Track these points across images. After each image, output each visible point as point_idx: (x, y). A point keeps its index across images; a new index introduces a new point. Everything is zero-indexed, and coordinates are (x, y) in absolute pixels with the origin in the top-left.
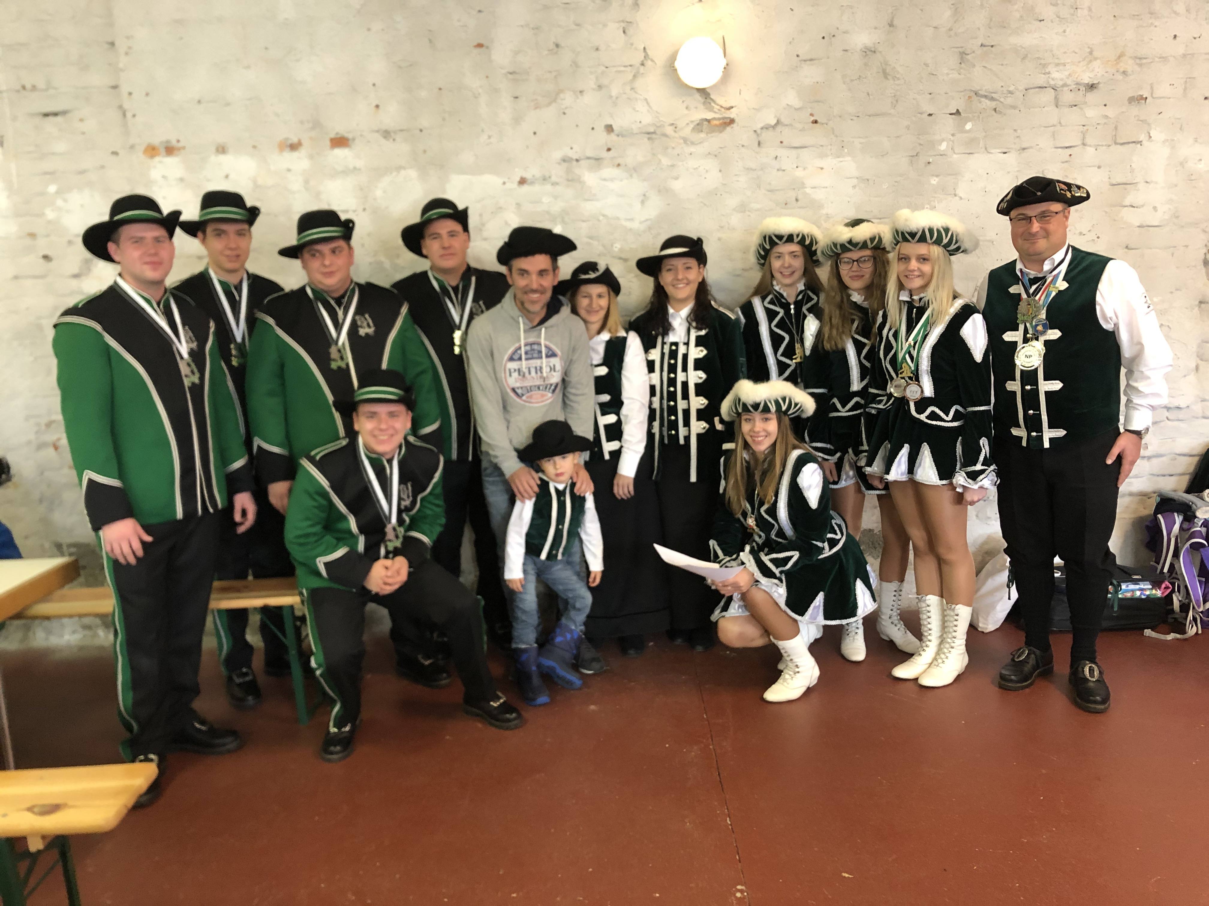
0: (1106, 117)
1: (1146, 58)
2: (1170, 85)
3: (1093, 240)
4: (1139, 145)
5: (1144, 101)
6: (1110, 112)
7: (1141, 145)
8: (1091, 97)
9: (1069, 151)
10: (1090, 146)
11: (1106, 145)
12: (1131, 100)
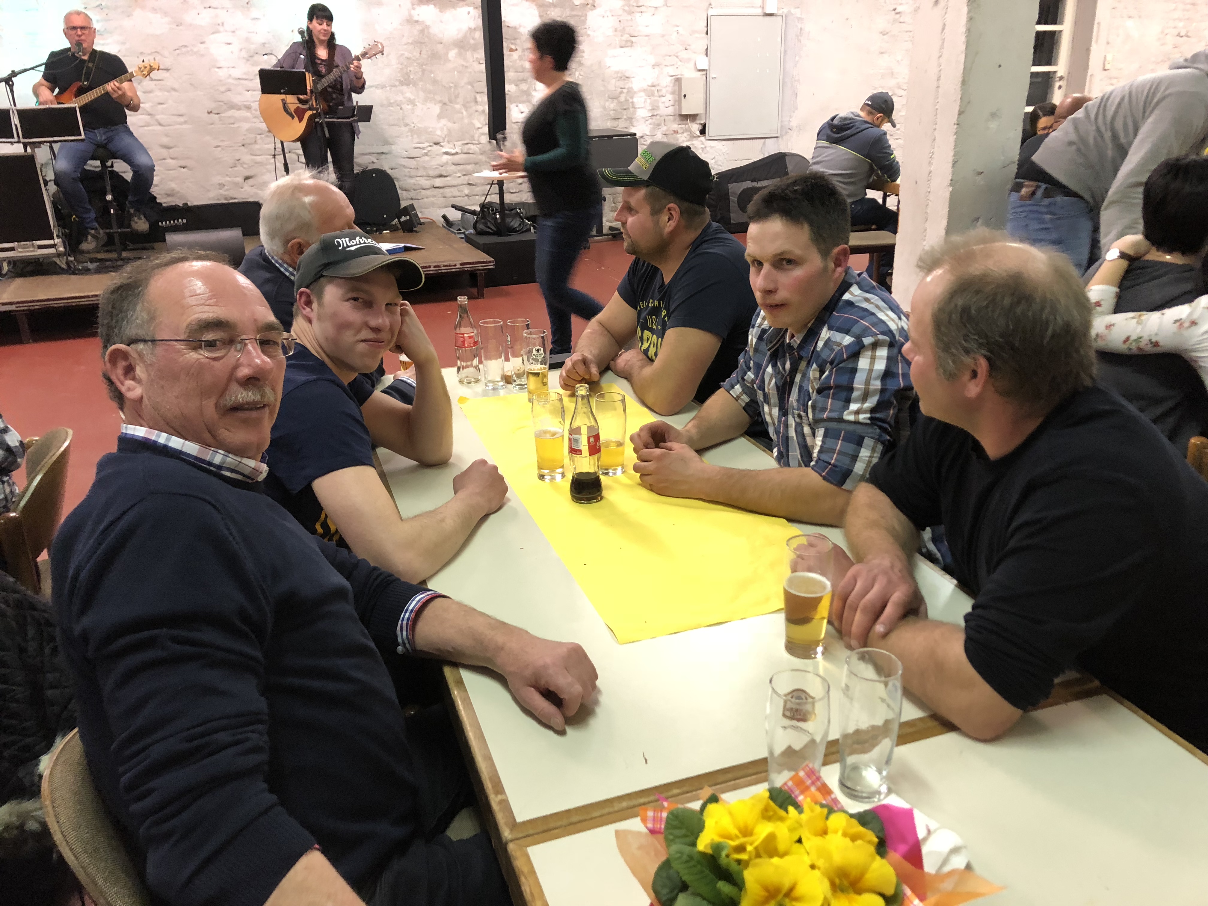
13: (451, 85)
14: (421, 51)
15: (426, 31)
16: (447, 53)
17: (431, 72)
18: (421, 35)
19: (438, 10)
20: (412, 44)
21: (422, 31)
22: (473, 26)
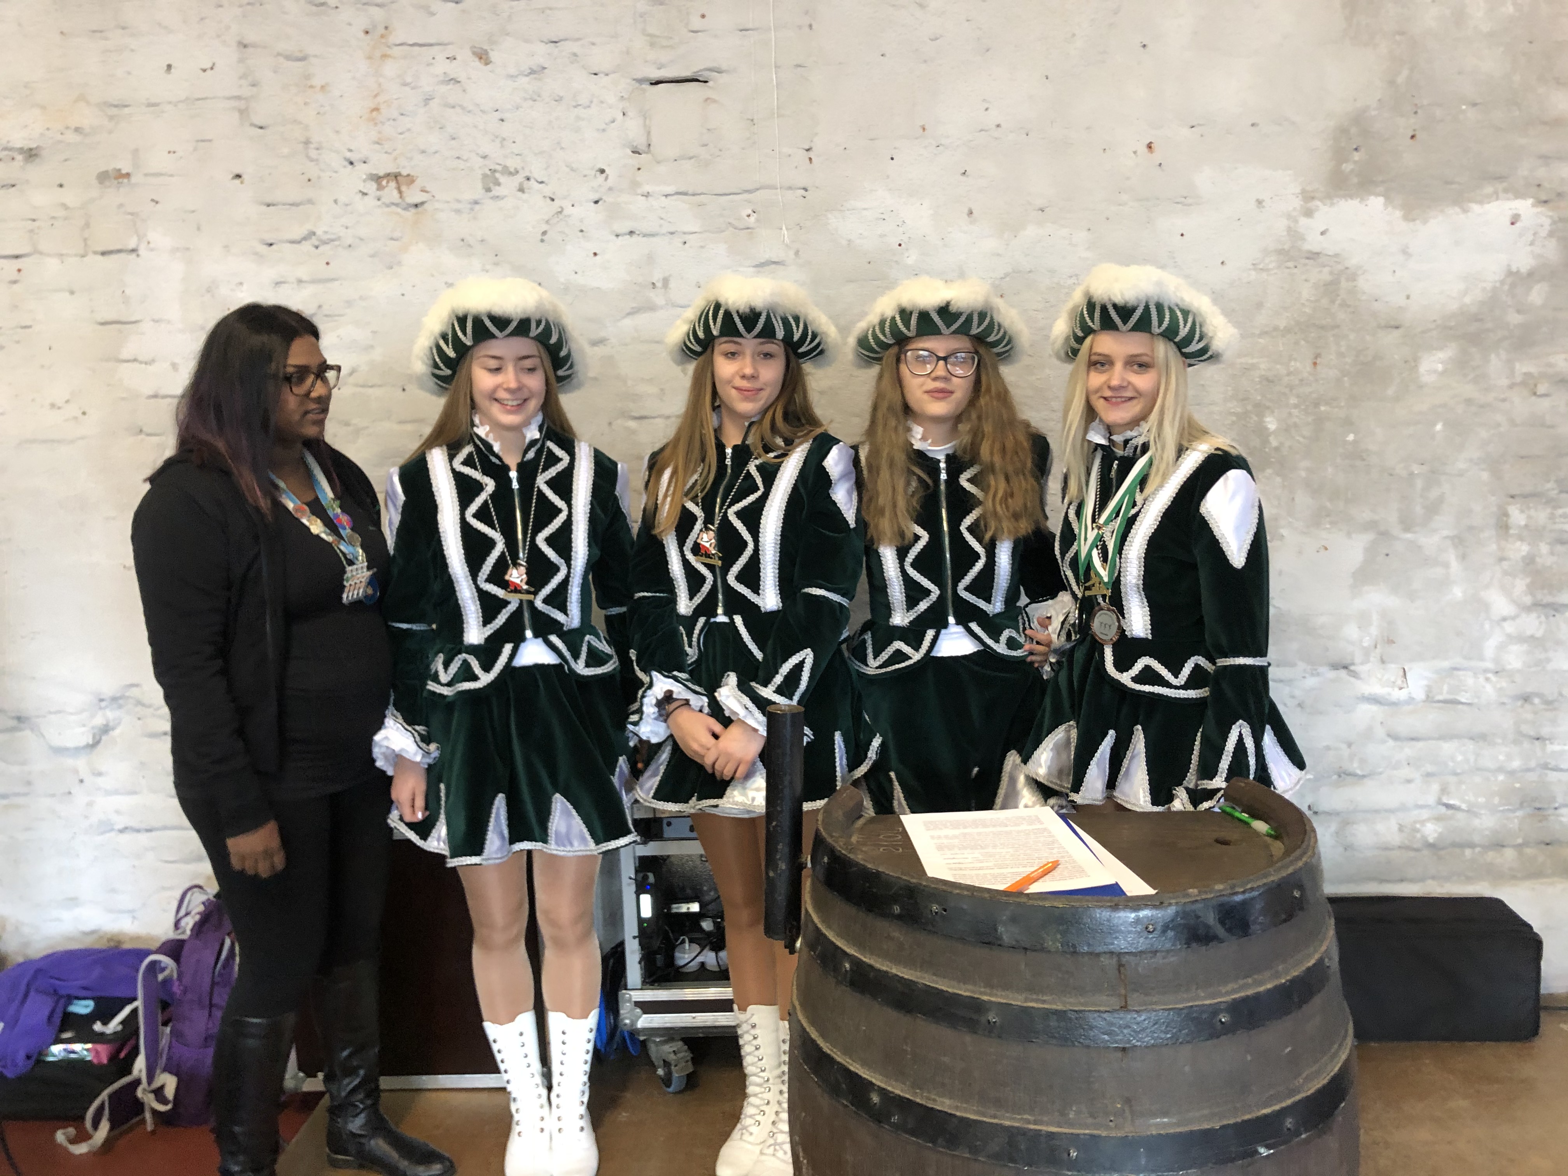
0: (65, 206)
1: (126, 106)
2: (169, 152)
3: (76, 418)
4: (134, 256)
5: (125, 181)
6: (70, 197)
7: (138, 256)
8: (35, 172)
9: (17, 263)
10: (49, 255)
11: (76, 255)
12: (103, 177)
13: (1416, 469)
14: (1317, 356)
15: (1344, 284)
16: (1416, 360)
17: (1348, 423)
18: (1325, 302)
19: (1398, 214)
20: (1288, 330)
21: (1330, 288)
22: (1524, 262)
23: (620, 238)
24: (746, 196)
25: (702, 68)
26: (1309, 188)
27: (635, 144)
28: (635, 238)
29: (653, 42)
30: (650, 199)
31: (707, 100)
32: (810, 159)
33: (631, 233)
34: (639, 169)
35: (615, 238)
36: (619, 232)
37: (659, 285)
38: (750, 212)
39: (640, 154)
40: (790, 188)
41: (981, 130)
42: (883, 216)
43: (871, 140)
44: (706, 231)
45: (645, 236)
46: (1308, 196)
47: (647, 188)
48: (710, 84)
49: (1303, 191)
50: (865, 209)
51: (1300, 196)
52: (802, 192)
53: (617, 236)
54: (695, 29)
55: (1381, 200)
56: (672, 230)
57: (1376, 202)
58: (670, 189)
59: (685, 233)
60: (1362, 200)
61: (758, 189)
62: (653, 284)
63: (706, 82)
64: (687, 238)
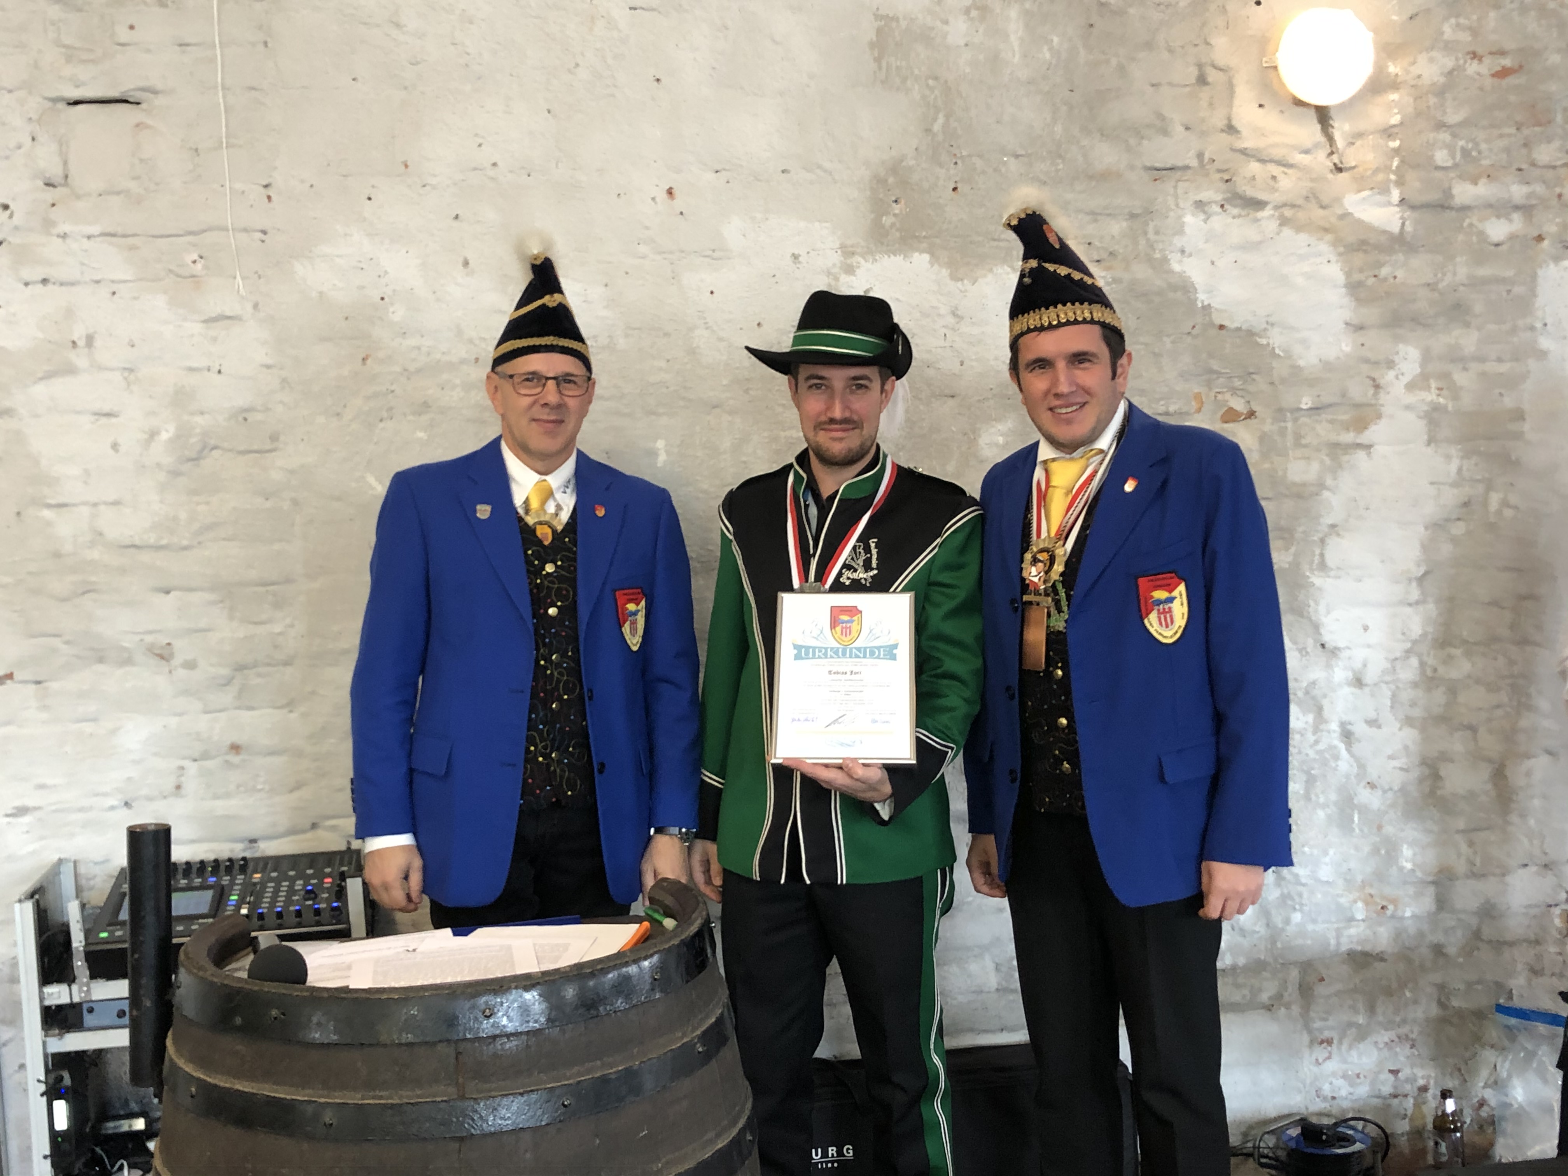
23: (30, 287)
24: (190, 238)
25: (132, 87)
26: (849, 242)
27: (47, 175)
28: (50, 287)
29: (70, 55)
30: (68, 241)
31: (137, 125)
32: (269, 198)
33: (45, 281)
34: (53, 205)
35: (22, 286)
36: (28, 278)
37: (81, 343)
38: (195, 257)
39: (54, 186)
40: (245, 230)
41: (475, 169)
42: (362, 265)
43: (344, 176)
44: (141, 280)
45: (62, 284)
46: (847, 251)
47: (65, 228)
48: (143, 106)
49: (843, 247)
50: (337, 256)
51: (839, 251)
52: (259, 235)
53: (26, 284)
54: (122, 41)
55: (926, 257)
56: (98, 278)
57: (921, 260)
58: (95, 230)
59: (113, 282)
60: (905, 257)
61: (204, 231)
62: (74, 342)
63: (138, 103)
64: (115, 287)
